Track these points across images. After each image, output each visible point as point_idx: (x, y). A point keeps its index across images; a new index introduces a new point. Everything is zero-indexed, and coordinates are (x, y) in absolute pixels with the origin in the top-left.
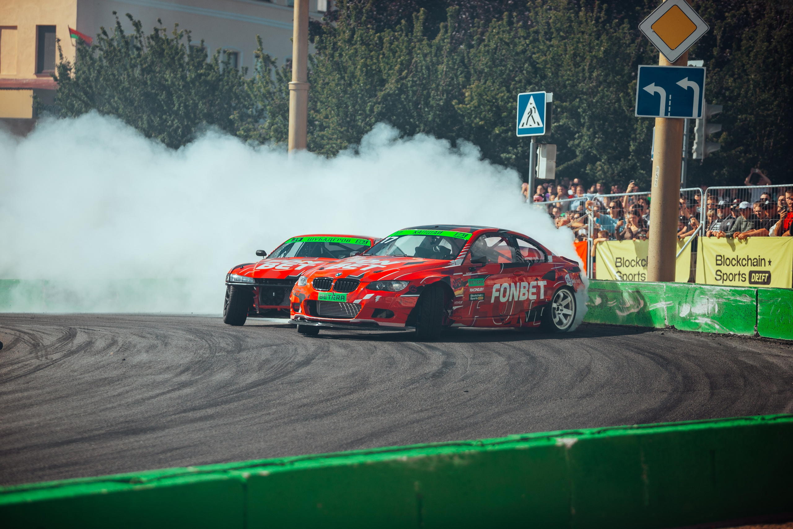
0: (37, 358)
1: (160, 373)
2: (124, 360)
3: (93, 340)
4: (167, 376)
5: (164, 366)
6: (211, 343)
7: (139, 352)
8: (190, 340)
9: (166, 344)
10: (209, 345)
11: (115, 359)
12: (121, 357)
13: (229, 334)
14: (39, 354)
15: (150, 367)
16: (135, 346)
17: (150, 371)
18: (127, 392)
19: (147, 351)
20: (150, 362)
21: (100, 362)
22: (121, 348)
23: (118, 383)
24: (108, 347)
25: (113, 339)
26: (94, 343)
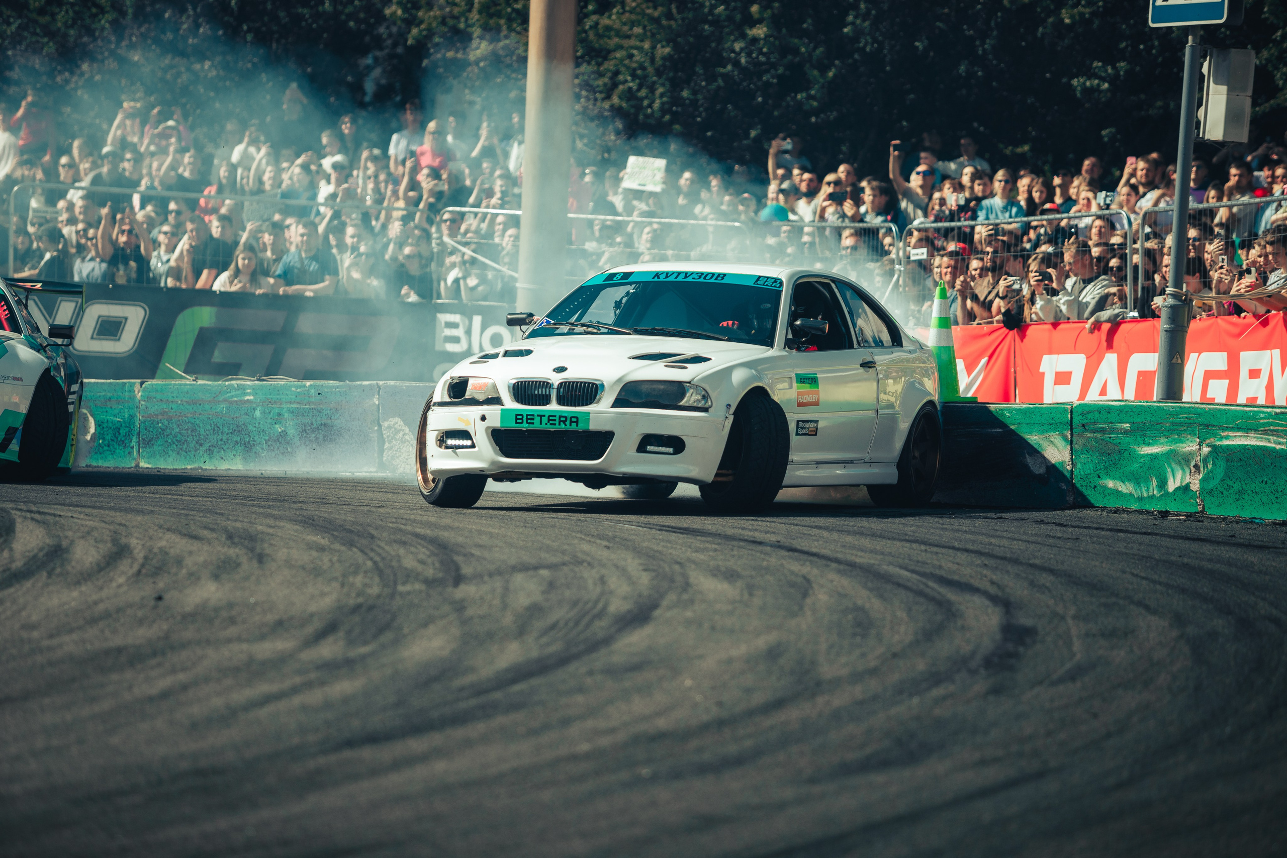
1: (263, 637)
2: (160, 598)
3: (65, 544)
4: (281, 645)
5: (270, 618)
6: (377, 559)
7: (194, 577)
8: (322, 549)
9: (261, 559)
10: (375, 563)
11: (135, 596)
12: (148, 590)
13: (417, 535)
15: (232, 621)
16: (179, 562)
17: (232, 631)
18: (185, 687)
19: (216, 577)
20: (230, 605)
21: (96, 603)
22: (143, 565)
23: (153, 662)
24: (108, 564)
25: (115, 541)
26: (67, 551)
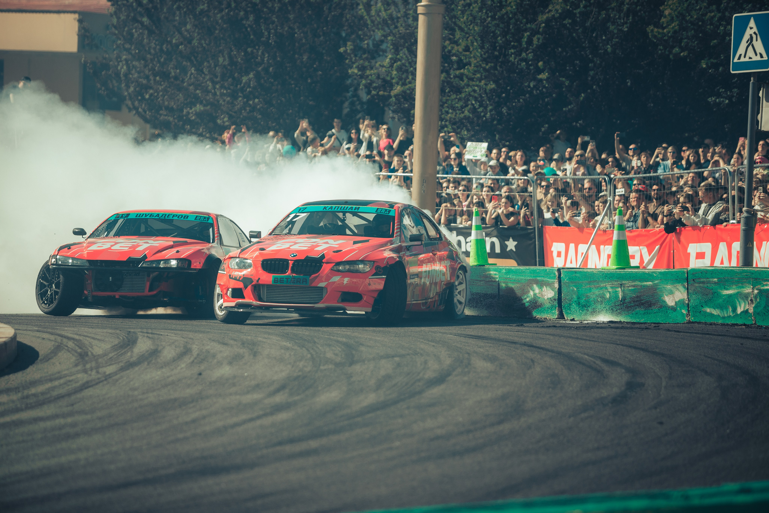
0: (85, 371)
1: (248, 392)
2: (200, 374)
3: (159, 349)
4: (256, 396)
5: (253, 383)
6: (314, 353)
7: (220, 364)
8: (287, 349)
9: (255, 354)
10: (312, 355)
11: (188, 373)
12: (196, 370)
13: (338, 341)
14: (88, 366)
15: (234, 385)
16: (214, 356)
17: (233, 390)
18: (204, 417)
19: (230, 363)
20: (235, 377)
21: (168, 377)
22: (196, 358)
23: (191, 405)
24: (179, 358)
25: (185, 347)
26: (160, 352)
